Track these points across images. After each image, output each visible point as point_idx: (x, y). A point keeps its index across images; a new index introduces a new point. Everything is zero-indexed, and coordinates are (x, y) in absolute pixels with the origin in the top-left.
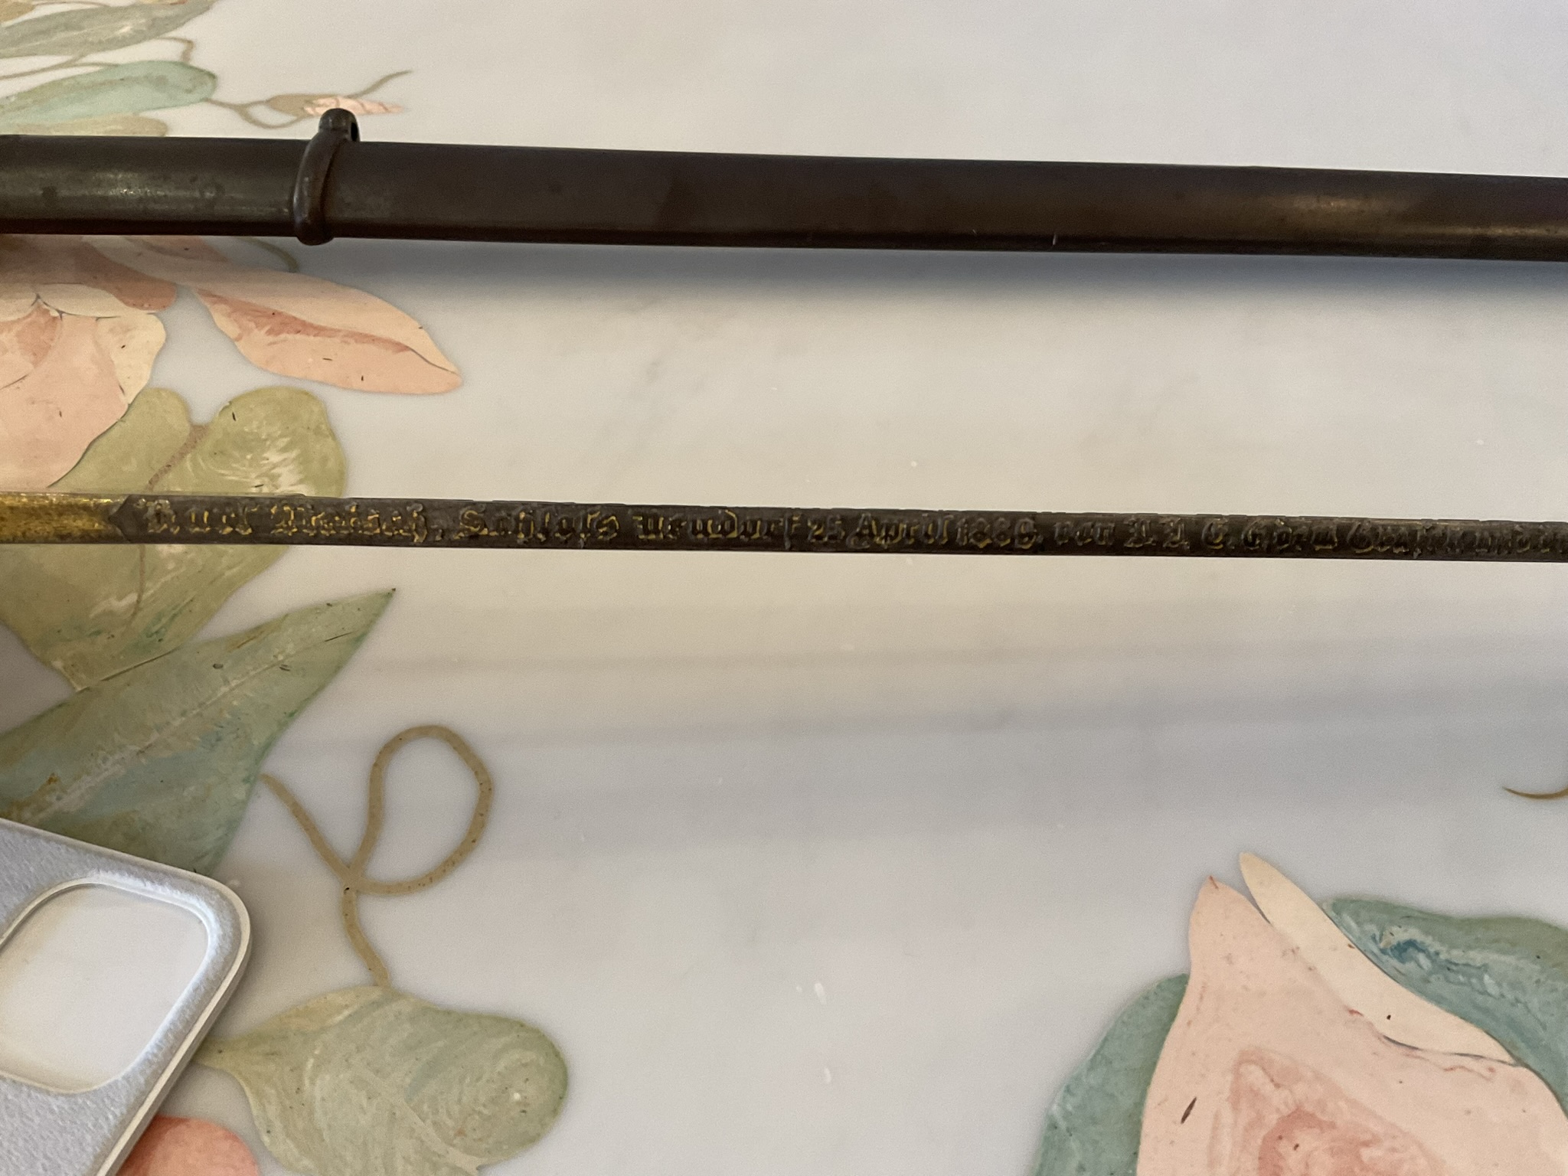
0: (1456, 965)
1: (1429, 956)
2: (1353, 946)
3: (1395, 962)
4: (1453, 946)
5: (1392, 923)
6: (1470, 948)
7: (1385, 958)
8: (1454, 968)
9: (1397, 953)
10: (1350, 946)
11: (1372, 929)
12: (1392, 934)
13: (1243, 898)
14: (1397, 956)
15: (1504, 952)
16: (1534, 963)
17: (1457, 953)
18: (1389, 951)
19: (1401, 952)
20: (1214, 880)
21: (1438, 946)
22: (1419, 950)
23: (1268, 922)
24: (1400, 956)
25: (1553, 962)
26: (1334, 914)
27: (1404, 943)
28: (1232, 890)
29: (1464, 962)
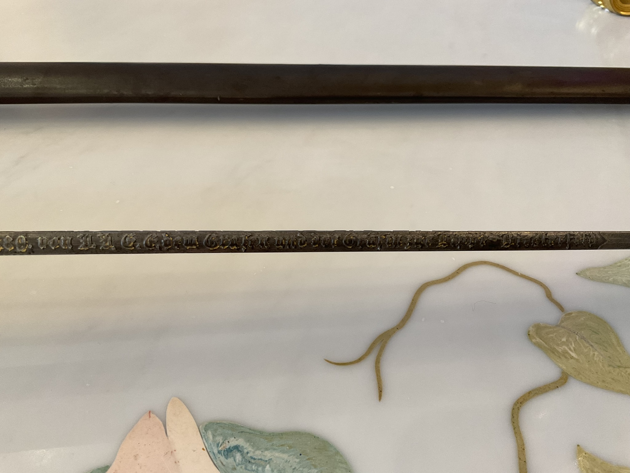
0: (254, 459)
1: (242, 455)
2: (205, 448)
3: (222, 458)
4: (258, 449)
5: (232, 435)
6: (267, 449)
7: (219, 455)
8: (253, 461)
9: (226, 453)
10: (203, 449)
11: (220, 439)
12: (229, 442)
13: (161, 422)
14: (225, 454)
15: (283, 452)
16: (297, 458)
17: (258, 452)
18: (222, 452)
19: (229, 452)
20: (151, 413)
21: (250, 449)
22: (239, 451)
23: (167, 436)
24: (227, 455)
25: (308, 457)
26: (204, 431)
27: (232, 447)
28: (157, 418)
29: (260, 457)
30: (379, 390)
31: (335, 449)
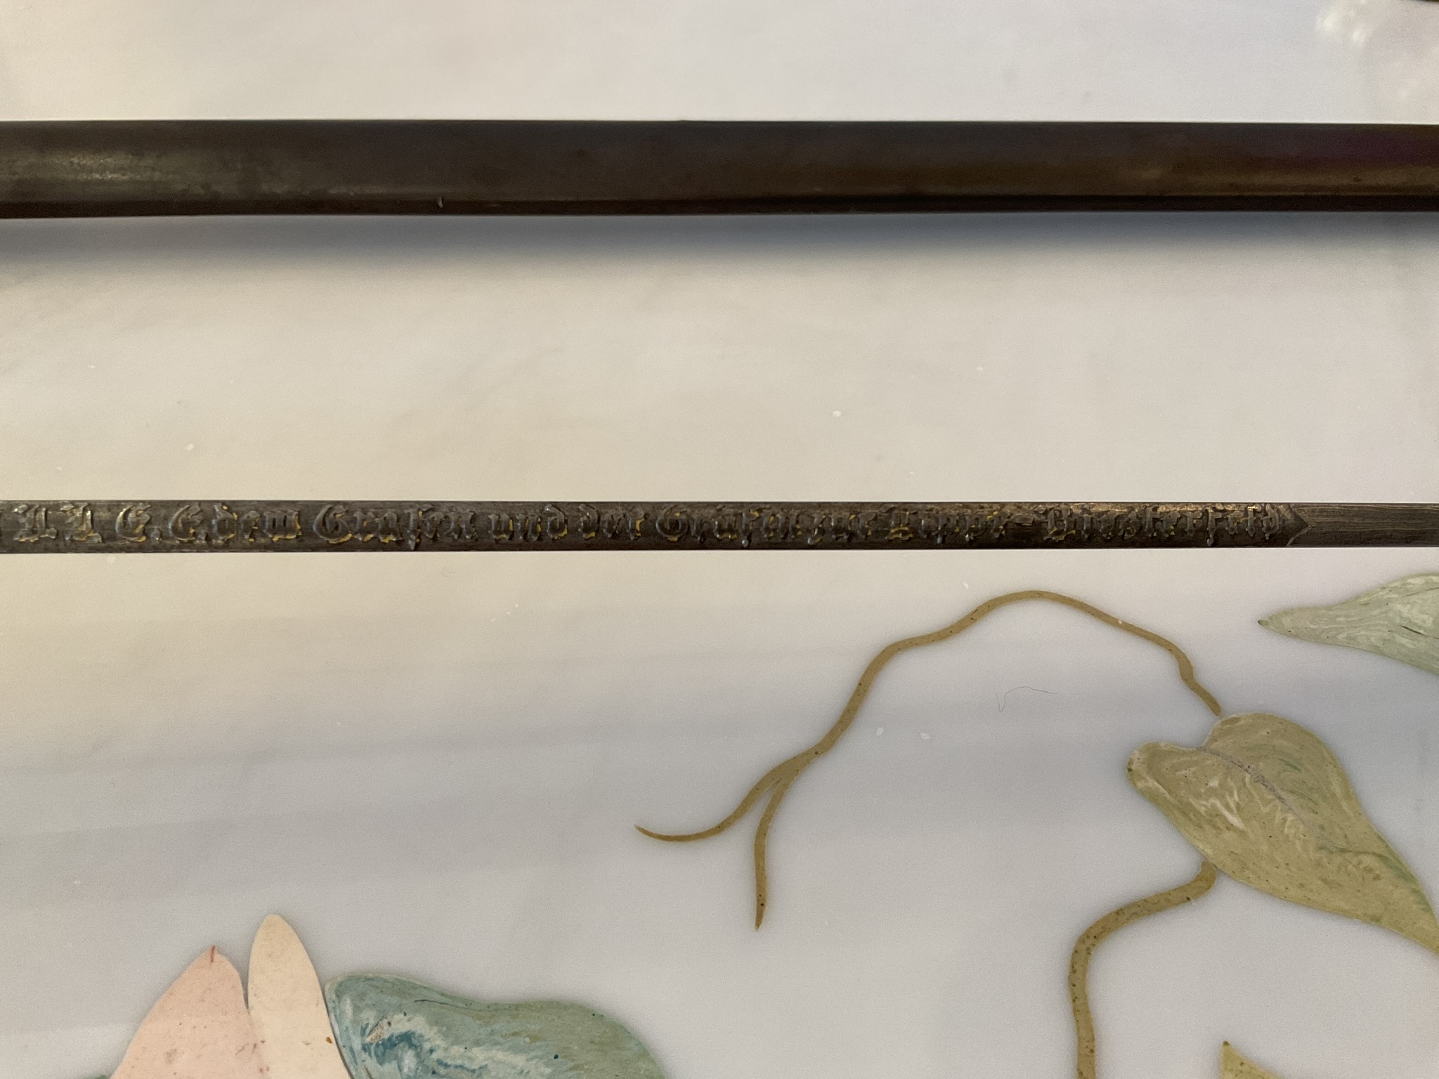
0: (446, 1066)
1: (418, 1055)
2: (333, 1039)
3: (371, 1063)
4: (457, 1041)
5: (400, 1009)
6: (477, 1043)
7: (365, 1056)
8: (442, 1071)
9: (381, 1050)
10: (329, 1040)
11: (369, 1017)
12: (389, 1024)
13: (236, 974)
14: (379, 1054)
15: (516, 1050)
16: (547, 1065)
17: (457, 1050)
18: (372, 1047)
19: (387, 1048)
20: (216, 951)
21: (439, 1042)
22: (411, 1046)
23: (247, 1007)
24: (384, 1054)
25: (571, 1064)
26: (334, 997)
27: (397, 1037)
28: (229, 966)
29: (459, 1062)
30: (758, 901)
31: (639, 1044)
